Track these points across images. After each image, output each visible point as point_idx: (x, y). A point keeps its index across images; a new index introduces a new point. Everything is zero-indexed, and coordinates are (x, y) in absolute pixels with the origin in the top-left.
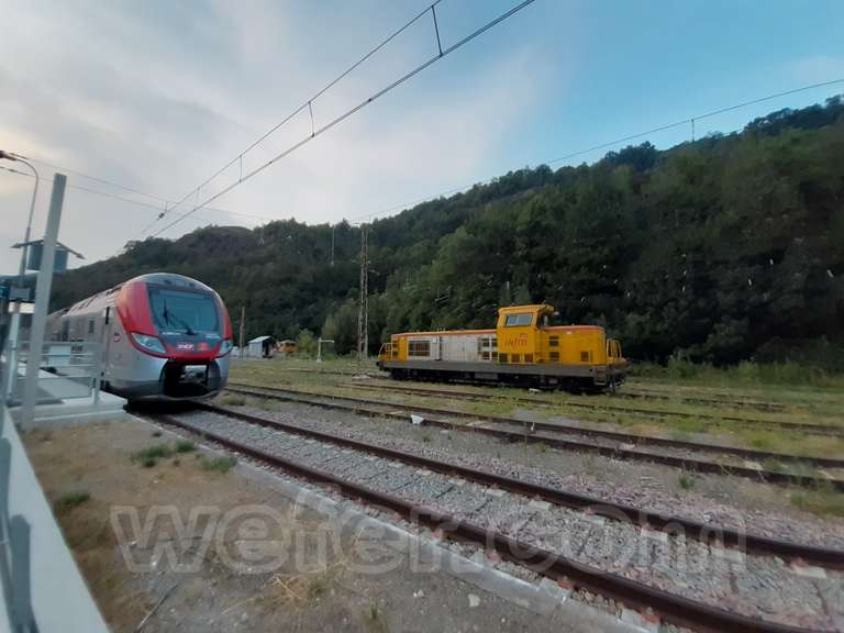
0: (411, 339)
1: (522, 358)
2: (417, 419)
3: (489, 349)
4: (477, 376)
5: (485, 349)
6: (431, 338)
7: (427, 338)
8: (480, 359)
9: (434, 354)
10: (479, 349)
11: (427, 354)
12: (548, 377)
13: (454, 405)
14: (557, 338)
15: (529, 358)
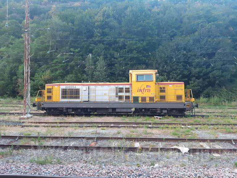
0: (64, 87)
1: (148, 99)
4: (117, 110)
7: (77, 87)
10: (117, 94)
12: (162, 109)
14: (164, 88)
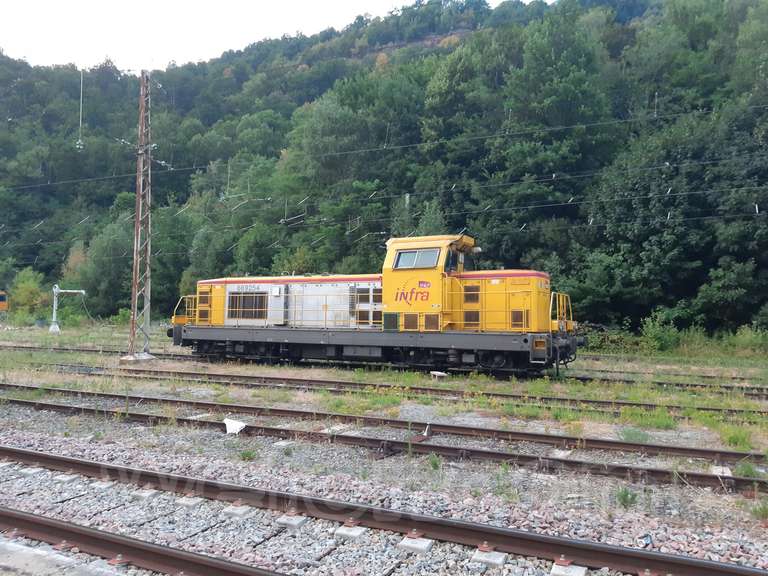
2: (234, 425)
3: (369, 307)
5: (362, 307)
6: (270, 288)
8: (353, 323)
9: (274, 315)
11: (262, 315)
13: (303, 400)
15: (431, 320)
